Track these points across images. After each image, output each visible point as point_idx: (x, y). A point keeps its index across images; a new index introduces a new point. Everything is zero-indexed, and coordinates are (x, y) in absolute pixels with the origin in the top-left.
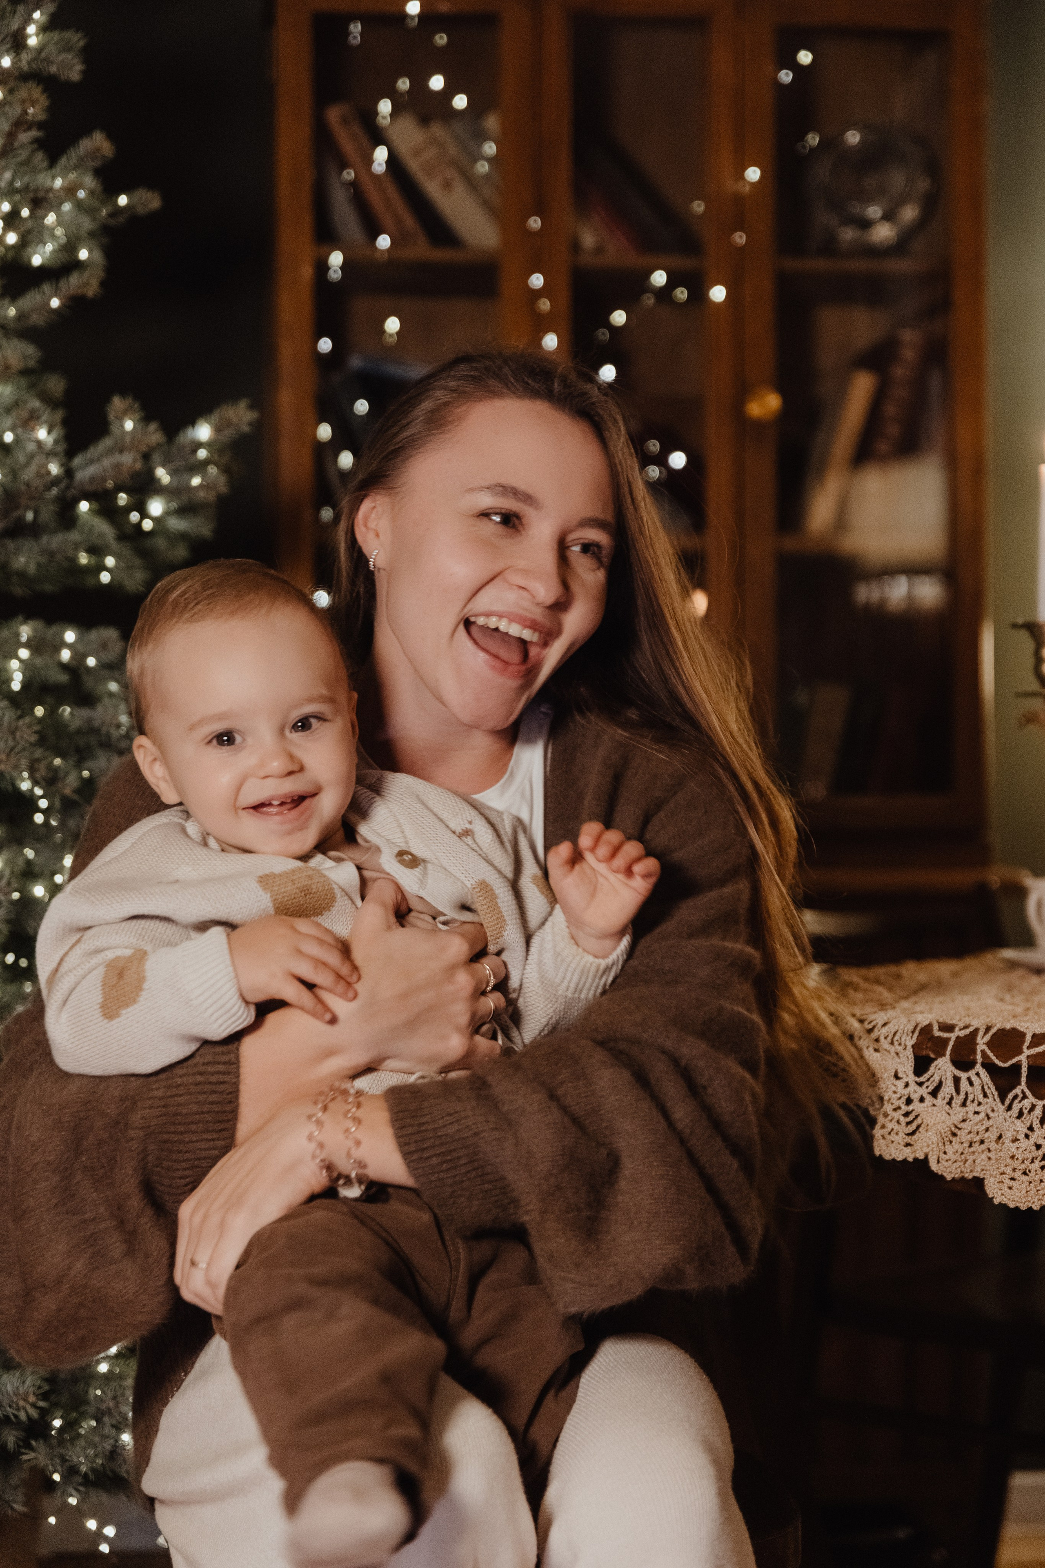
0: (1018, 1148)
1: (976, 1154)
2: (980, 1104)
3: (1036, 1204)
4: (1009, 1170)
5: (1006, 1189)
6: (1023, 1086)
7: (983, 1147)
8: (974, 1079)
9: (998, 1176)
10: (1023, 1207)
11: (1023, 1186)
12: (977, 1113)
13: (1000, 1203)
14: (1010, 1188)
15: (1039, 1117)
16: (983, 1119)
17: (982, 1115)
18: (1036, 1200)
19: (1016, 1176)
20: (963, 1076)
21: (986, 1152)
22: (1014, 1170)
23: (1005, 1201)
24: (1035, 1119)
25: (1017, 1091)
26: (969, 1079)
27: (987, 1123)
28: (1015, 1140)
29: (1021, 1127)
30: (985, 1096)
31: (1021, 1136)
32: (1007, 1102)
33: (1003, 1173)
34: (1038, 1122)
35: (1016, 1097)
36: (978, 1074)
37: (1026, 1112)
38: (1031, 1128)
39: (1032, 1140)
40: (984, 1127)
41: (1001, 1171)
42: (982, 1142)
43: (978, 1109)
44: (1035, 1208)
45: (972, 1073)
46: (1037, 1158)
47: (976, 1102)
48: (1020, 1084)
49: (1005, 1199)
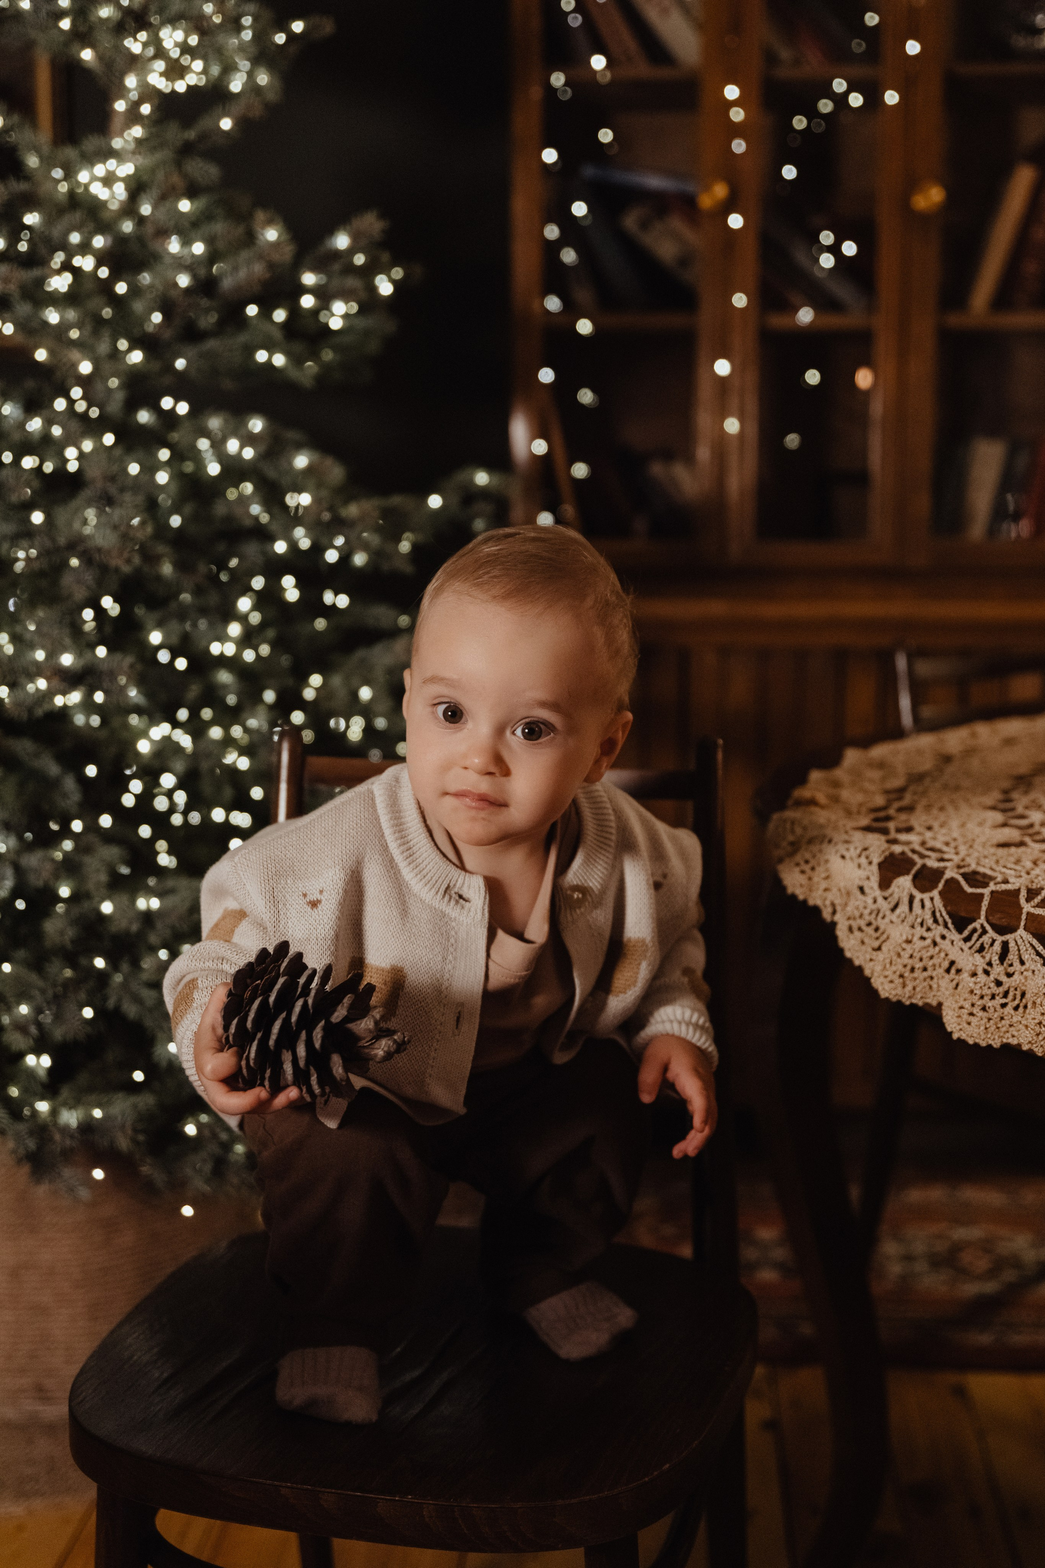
0: (975, 983)
1: (918, 981)
2: (928, 929)
3: (996, 1041)
4: (967, 1005)
5: (965, 1025)
6: (982, 920)
7: (925, 974)
8: (928, 904)
9: (956, 1010)
10: (983, 1044)
11: (983, 1022)
12: (923, 938)
13: (959, 1039)
14: (969, 1024)
15: (999, 952)
16: (929, 946)
17: (929, 941)
18: (996, 1037)
19: (975, 1012)
20: (918, 896)
21: (928, 980)
22: (973, 1005)
23: (964, 1036)
24: (994, 954)
25: (976, 925)
26: (922, 901)
27: (932, 951)
28: (974, 974)
29: (980, 962)
30: (936, 921)
31: (980, 971)
32: (966, 933)
33: (961, 1007)
34: (997, 958)
35: (975, 930)
36: (932, 899)
37: (987, 946)
38: (990, 964)
39: (992, 977)
40: (929, 954)
41: (960, 1005)
42: (925, 969)
43: (926, 934)
44: (995, 1046)
45: (926, 896)
46: (998, 995)
47: (925, 927)
48: (979, 918)
49: (964, 1035)
